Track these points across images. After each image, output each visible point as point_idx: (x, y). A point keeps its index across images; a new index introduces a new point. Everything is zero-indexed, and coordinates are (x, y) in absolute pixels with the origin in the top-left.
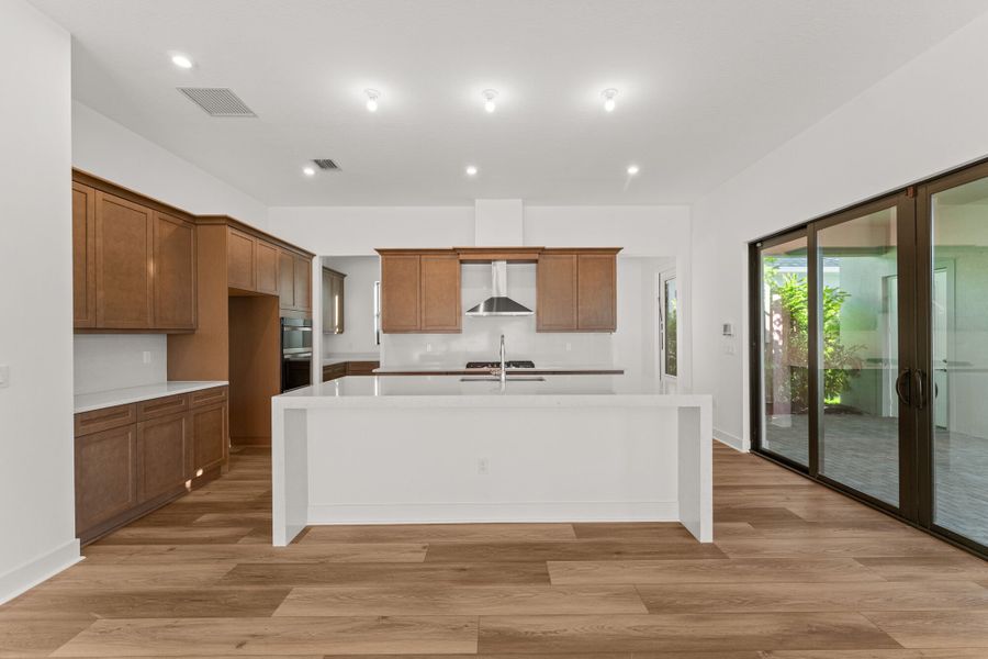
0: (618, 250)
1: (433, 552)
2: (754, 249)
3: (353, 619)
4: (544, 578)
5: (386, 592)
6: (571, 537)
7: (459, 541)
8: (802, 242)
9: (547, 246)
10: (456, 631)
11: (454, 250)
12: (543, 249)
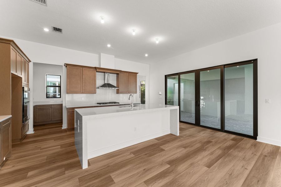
0: (137, 73)
1: (134, 153)
2: (166, 77)
3: (138, 173)
4: (163, 150)
5: (137, 165)
6: (157, 142)
7: (137, 149)
8: (177, 77)
9: (122, 70)
10: (162, 165)
11: (95, 68)
12: (121, 71)
